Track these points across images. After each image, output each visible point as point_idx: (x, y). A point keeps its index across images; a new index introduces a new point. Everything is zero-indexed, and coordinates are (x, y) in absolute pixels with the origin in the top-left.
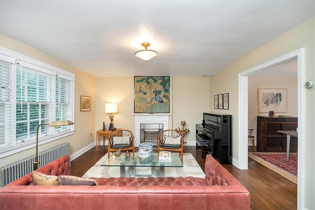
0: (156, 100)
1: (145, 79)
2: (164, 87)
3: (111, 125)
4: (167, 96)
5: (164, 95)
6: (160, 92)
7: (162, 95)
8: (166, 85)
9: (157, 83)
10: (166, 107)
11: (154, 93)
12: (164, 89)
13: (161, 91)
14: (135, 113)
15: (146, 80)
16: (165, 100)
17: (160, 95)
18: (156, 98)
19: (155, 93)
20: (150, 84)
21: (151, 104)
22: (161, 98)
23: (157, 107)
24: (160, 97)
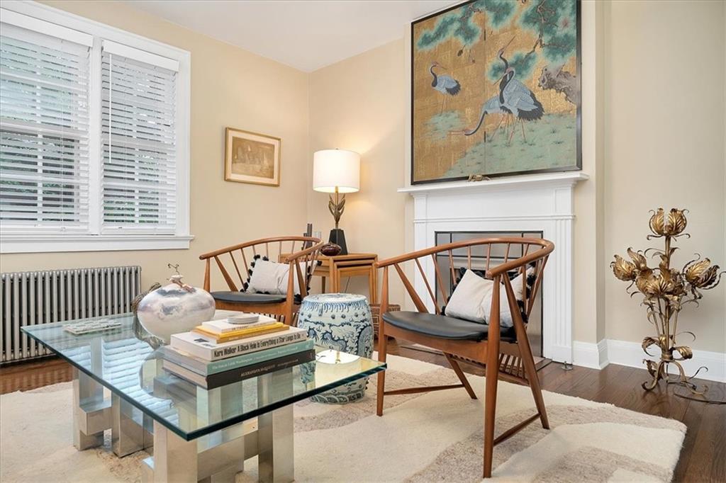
0: (504, 108)
1: (452, 21)
2: (549, 31)
3: (337, 236)
4: (566, 75)
5: (548, 75)
6: (522, 64)
7: (533, 76)
8: (556, 16)
9: (507, 21)
10: (557, 137)
11: (495, 75)
12: (546, 39)
13: (529, 57)
14: (413, 183)
15: (456, 26)
16: (553, 101)
17: (523, 81)
18: (502, 100)
19: (501, 75)
20: (477, 40)
21: (480, 133)
22: (533, 96)
23: (508, 145)
24: (522, 88)
